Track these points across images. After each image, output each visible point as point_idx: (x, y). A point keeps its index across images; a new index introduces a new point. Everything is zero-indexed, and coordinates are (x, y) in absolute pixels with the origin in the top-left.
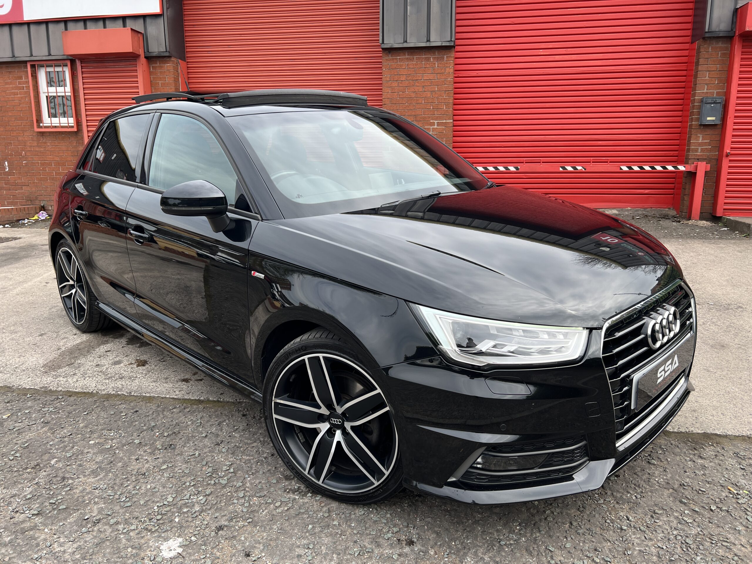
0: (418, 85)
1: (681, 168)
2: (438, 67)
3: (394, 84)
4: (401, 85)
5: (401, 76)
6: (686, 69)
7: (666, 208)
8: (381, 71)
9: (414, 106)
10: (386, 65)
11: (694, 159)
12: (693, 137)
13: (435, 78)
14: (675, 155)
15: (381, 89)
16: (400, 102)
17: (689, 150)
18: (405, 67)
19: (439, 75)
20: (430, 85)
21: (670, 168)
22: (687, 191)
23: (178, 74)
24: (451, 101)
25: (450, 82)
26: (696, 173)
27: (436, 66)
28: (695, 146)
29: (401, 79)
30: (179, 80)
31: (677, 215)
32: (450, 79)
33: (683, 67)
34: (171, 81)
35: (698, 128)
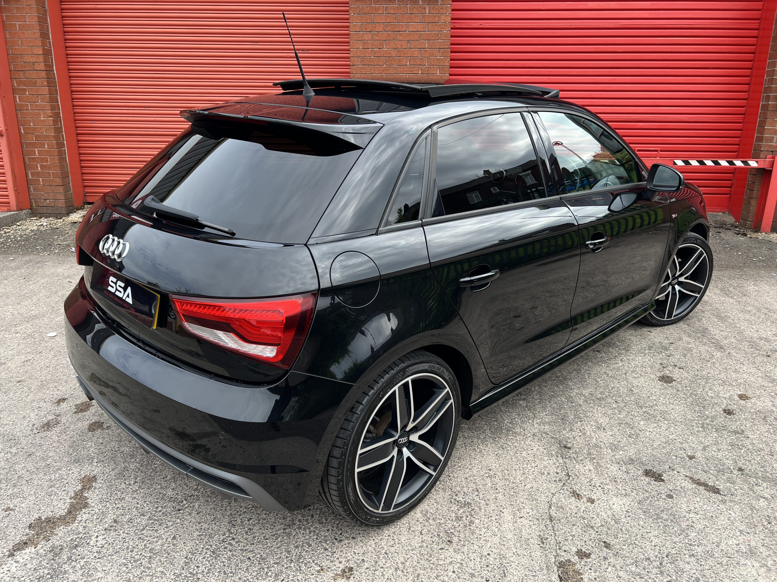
0: (401, 38)
1: (753, 164)
2: (429, 13)
3: (366, 36)
4: (376, 38)
5: (377, 24)
6: (757, 27)
7: (719, 212)
8: (348, 16)
9: (395, 68)
10: (355, 8)
11: (767, 151)
12: (769, 121)
13: (425, 30)
14: (735, 143)
15: (349, 42)
16: (376, 63)
17: (760, 139)
18: (382, 12)
19: (430, 25)
20: (417, 39)
21: (738, 163)
22: (756, 193)
23: (45, 11)
24: (448, 63)
25: (446, 37)
26: (771, 171)
27: (427, 12)
28: (771, 134)
29: (377, 30)
30: (46, 20)
31: (736, 222)
32: (447, 31)
33: (754, 24)
34: (34, 22)
35: (775, 109)
